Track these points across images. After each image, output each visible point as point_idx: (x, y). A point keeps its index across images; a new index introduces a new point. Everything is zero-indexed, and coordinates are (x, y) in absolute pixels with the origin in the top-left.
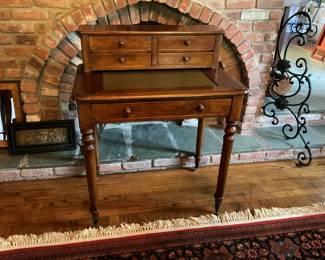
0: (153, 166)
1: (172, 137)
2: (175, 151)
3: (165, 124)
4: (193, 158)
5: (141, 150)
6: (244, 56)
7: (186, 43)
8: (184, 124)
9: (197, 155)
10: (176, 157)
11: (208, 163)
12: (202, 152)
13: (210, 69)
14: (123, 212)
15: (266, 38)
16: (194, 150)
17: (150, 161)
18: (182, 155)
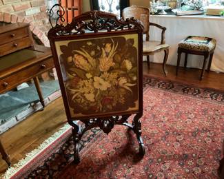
0: (17, 120)
1: (17, 99)
2: (26, 104)
3: (6, 95)
4: (39, 103)
5: (4, 115)
6: (38, 36)
7: (12, 36)
8: (19, 89)
9: (41, 100)
10: (29, 107)
11: (48, 102)
12: (43, 97)
13: (31, 47)
14: (20, 151)
15: (44, 22)
16: (38, 98)
17: (14, 119)
18: (32, 104)
